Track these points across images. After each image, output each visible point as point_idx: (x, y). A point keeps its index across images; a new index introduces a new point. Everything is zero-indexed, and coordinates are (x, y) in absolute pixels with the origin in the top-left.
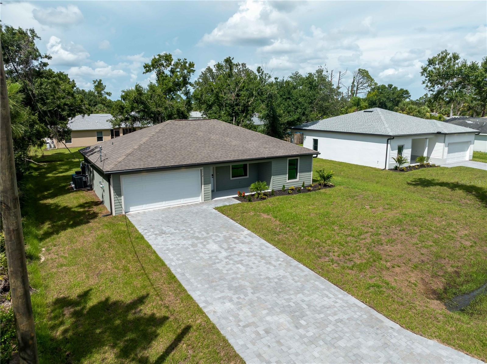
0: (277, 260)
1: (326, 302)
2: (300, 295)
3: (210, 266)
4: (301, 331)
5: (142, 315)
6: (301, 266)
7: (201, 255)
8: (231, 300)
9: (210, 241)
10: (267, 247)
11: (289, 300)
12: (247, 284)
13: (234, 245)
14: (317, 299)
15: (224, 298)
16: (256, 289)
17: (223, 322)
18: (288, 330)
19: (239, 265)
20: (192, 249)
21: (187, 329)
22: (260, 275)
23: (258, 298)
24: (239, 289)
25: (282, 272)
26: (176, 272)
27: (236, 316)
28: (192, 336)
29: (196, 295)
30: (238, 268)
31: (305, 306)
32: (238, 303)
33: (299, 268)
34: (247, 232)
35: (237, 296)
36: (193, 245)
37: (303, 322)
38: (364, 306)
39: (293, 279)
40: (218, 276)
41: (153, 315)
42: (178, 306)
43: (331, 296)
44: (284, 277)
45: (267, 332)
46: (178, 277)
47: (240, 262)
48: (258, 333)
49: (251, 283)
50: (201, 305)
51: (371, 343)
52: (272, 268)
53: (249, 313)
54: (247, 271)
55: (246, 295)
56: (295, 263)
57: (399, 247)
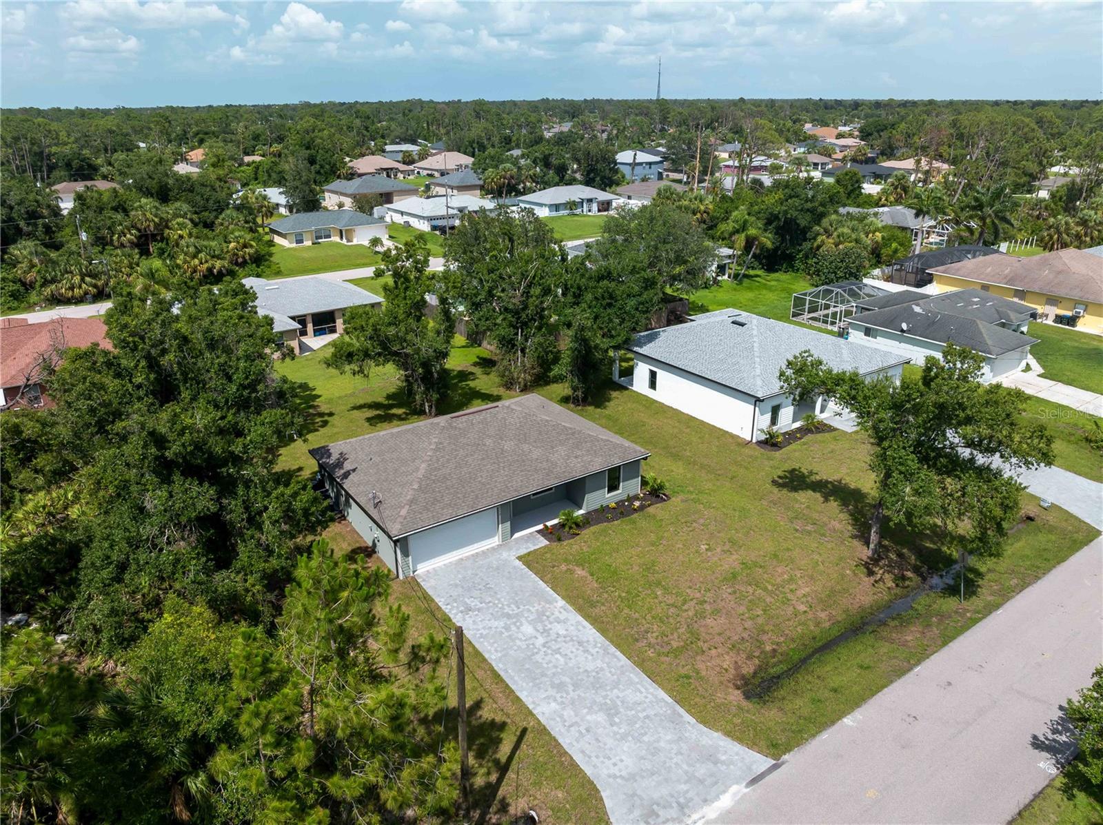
0: (595, 646)
1: (639, 697)
2: (615, 691)
3: (530, 658)
4: (615, 728)
5: (483, 720)
6: (618, 653)
7: (518, 642)
8: (555, 700)
9: (523, 620)
10: (584, 627)
11: (605, 697)
12: (568, 680)
13: (549, 626)
14: (631, 696)
15: (548, 697)
16: (576, 686)
17: (552, 723)
18: (605, 728)
19: (558, 656)
20: (506, 634)
21: (524, 731)
22: (579, 668)
23: (579, 696)
24: (560, 687)
25: (599, 663)
26: (498, 667)
27: (561, 716)
28: (529, 737)
29: (523, 695)
30: (557, 659)
31: (619, 703)
32: (562, 703)
33: (616, 657)
34: (561, 602)
35: (559, 695)
36: (507, 628)
37: (617, 720)
38: (670, 700)
39: (610, 672)
40: (539, 671)
41: (493, 720)
42: (511, 709)
43: (643, 690)
44: (602, 669)
45: (588, 730)
46: (502, 674)
47: (558, 651)
48: (580, 732)
49: (572, 679)
50: (531, 707)
51: (669, 737)
52: (590, 657)
53: (572, 713)
54: (566, 664)
55: (568, 693)
56: (613, 649)
57: (722, 620)
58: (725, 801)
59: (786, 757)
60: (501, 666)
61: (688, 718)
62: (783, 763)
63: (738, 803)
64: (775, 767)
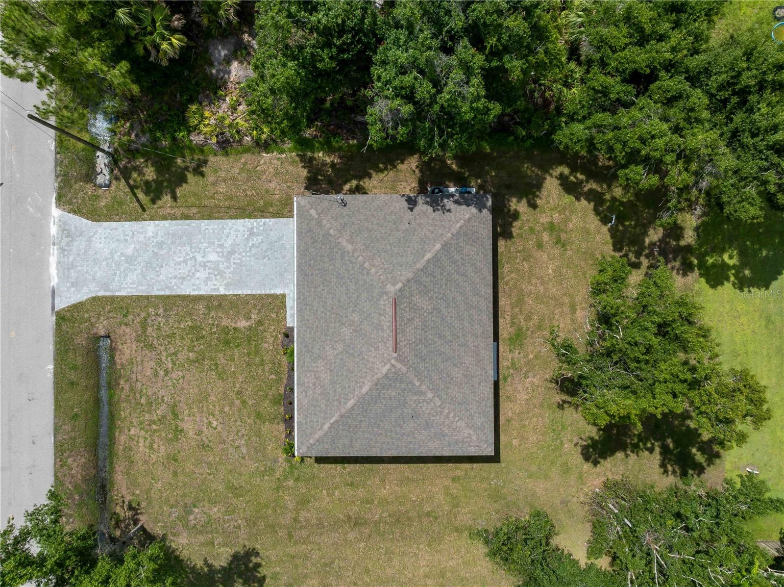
0: (176, 285)
1: (129, 279)
2: (139, 272)
3: (190, 244)
4: (119, 254)
5: (164, 195)
6: (163, 293)
7: (206, 245)
8: (153, 237)
9: (223, 260)
10: (194, 290)
11: (139, 263)
12: (161, 253)
13: (207, 271)
14: (132, 277)
15: (157, 234)
16: (155, 254)
17: (141, 226)
18: (122, 249)
19: (182, 259)
20: (216, 243)
21: (144, 210)
22: (166, 265)
23: (148, 251)
24: (160, 245)
25: (162, 277)
26: (194, 223)
27: (141, 233)
28: (140, 211)
29: (166, 223)
30: (180, 257)
31: (131, 267)
32: (149, 239)
33: (163, 290)
34: (222, 291)
35: (155, 241)
36: (221, 246)
37: (123, 258)
38: (118, 294)
39: (153, 279)
40: (177, 242)
41: (160, 199)
42: (161, 212)
43: (131, 286)
44: (158, 276)
45: (126, 240)
46: (188, 222)
47: (185, 261)
48: (127, 235)
49: (161, 255)
50: (157, 222)
51: (98, 274)
52: (170, 276)
53: (140, 240)
54: (173, 260)
55: (153, 246)
56: (167, 293)
57: (149, 373)
58: (53, 270)
59: (54, 318)
60: (194, 225)
61: (101, 293)
62: (52, 313)
63: (49, 275)
64: (53, 308)
